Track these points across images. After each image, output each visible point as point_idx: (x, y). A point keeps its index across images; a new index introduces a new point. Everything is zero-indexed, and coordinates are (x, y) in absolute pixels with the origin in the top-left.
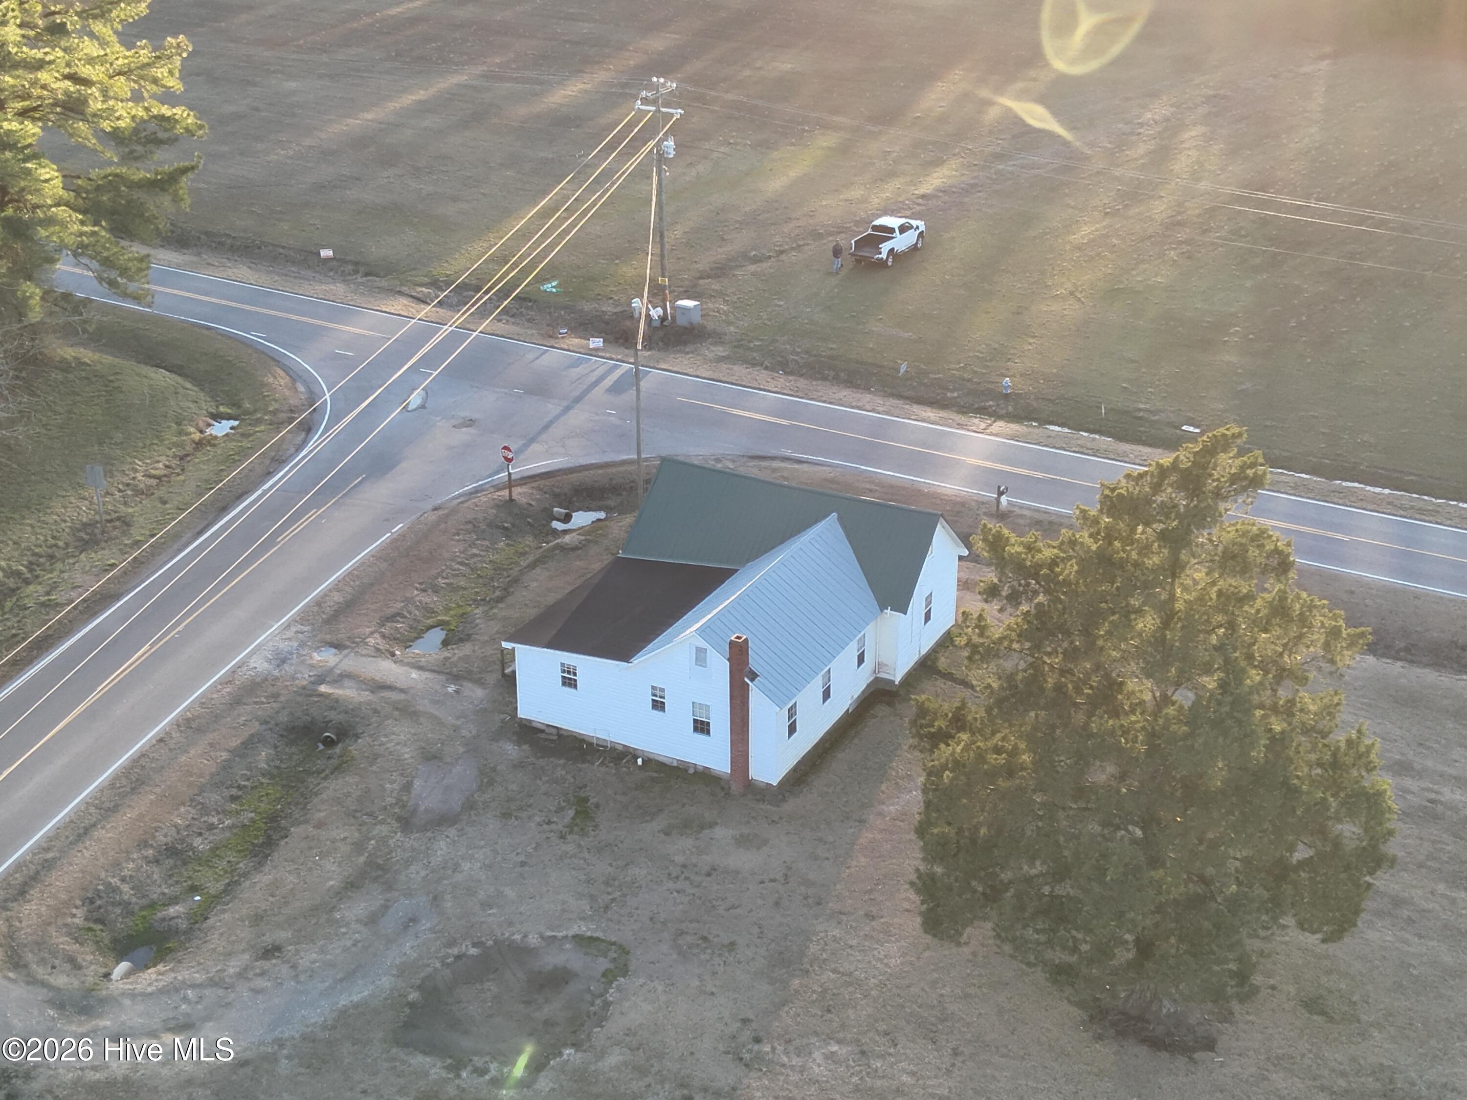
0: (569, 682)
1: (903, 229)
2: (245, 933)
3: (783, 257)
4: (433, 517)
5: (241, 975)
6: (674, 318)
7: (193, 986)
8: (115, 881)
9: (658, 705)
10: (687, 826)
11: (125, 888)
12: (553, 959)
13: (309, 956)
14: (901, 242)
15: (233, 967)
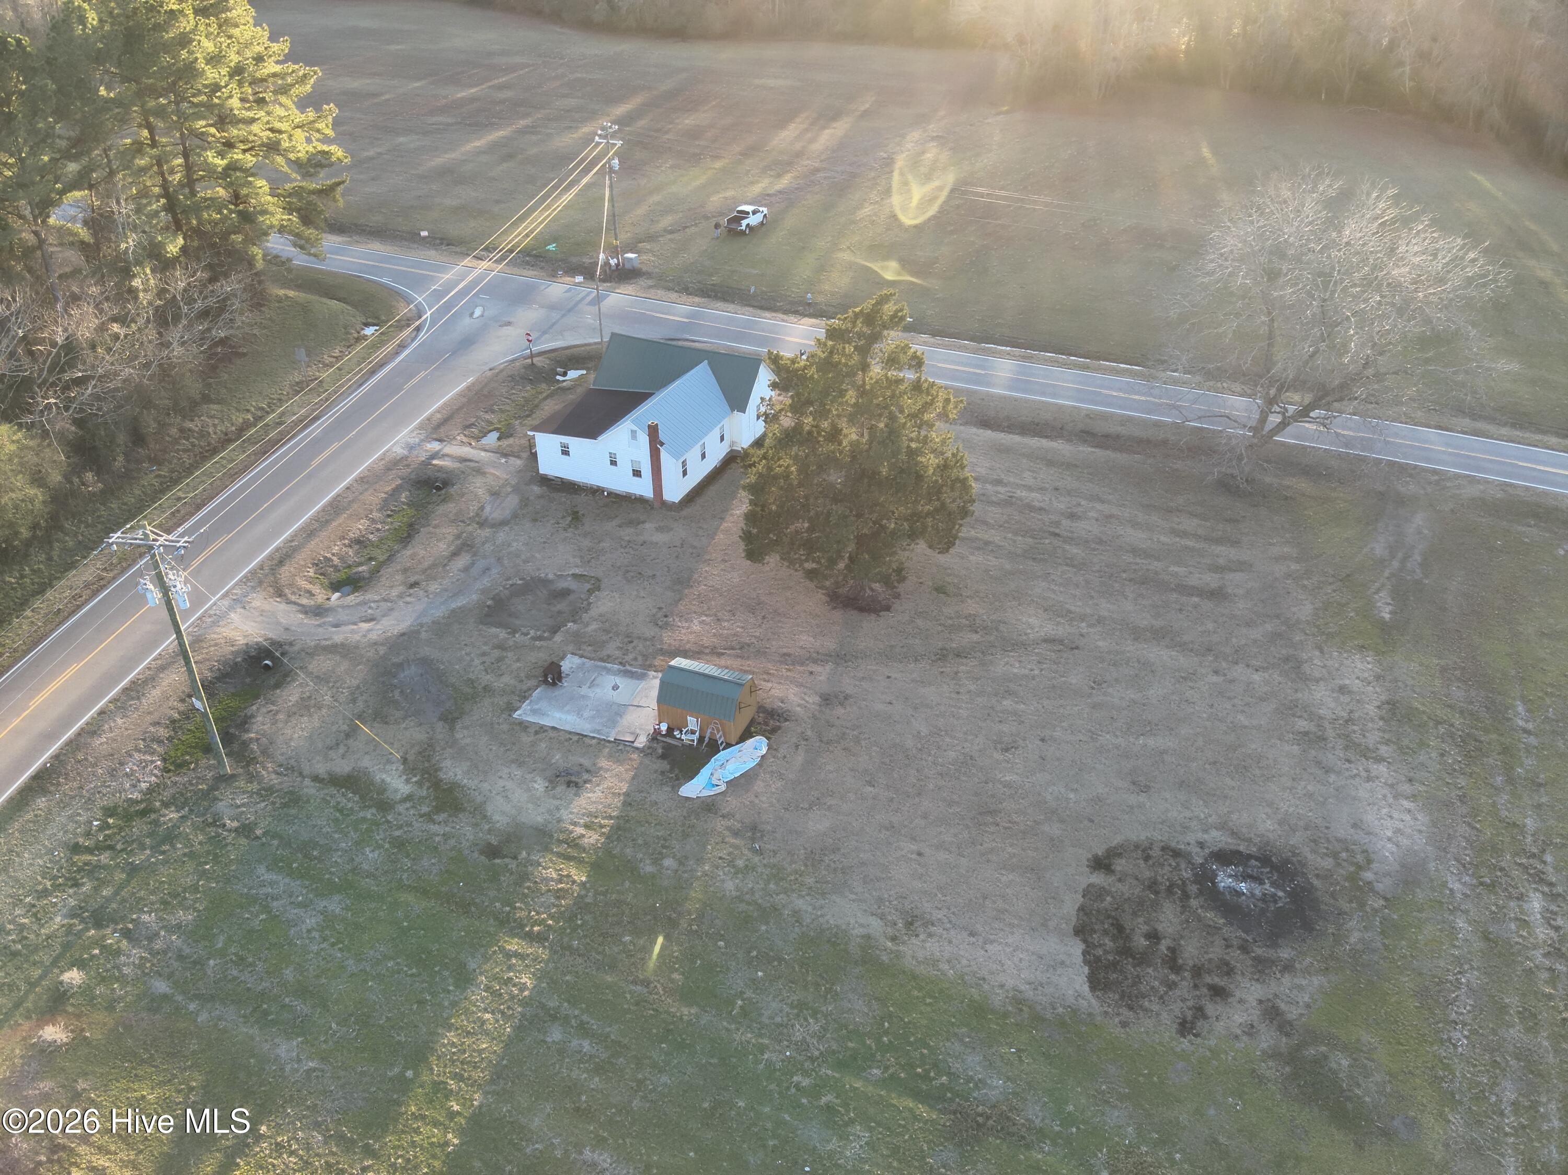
0: (565, 452)
1: (754, 212)
2: (399, 577)
3: (687, 230)
4: (489, 374)
5: (400, 596)
6: (623, 264)
7: (375, 602)
8: (329, 555)
9: (613, 463)
10: (631, 523)
11: (335, 558)
12: (562, 585)
13: (434, 587)
14: (753, 220)
15: (394, 593)
